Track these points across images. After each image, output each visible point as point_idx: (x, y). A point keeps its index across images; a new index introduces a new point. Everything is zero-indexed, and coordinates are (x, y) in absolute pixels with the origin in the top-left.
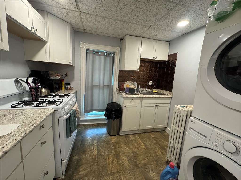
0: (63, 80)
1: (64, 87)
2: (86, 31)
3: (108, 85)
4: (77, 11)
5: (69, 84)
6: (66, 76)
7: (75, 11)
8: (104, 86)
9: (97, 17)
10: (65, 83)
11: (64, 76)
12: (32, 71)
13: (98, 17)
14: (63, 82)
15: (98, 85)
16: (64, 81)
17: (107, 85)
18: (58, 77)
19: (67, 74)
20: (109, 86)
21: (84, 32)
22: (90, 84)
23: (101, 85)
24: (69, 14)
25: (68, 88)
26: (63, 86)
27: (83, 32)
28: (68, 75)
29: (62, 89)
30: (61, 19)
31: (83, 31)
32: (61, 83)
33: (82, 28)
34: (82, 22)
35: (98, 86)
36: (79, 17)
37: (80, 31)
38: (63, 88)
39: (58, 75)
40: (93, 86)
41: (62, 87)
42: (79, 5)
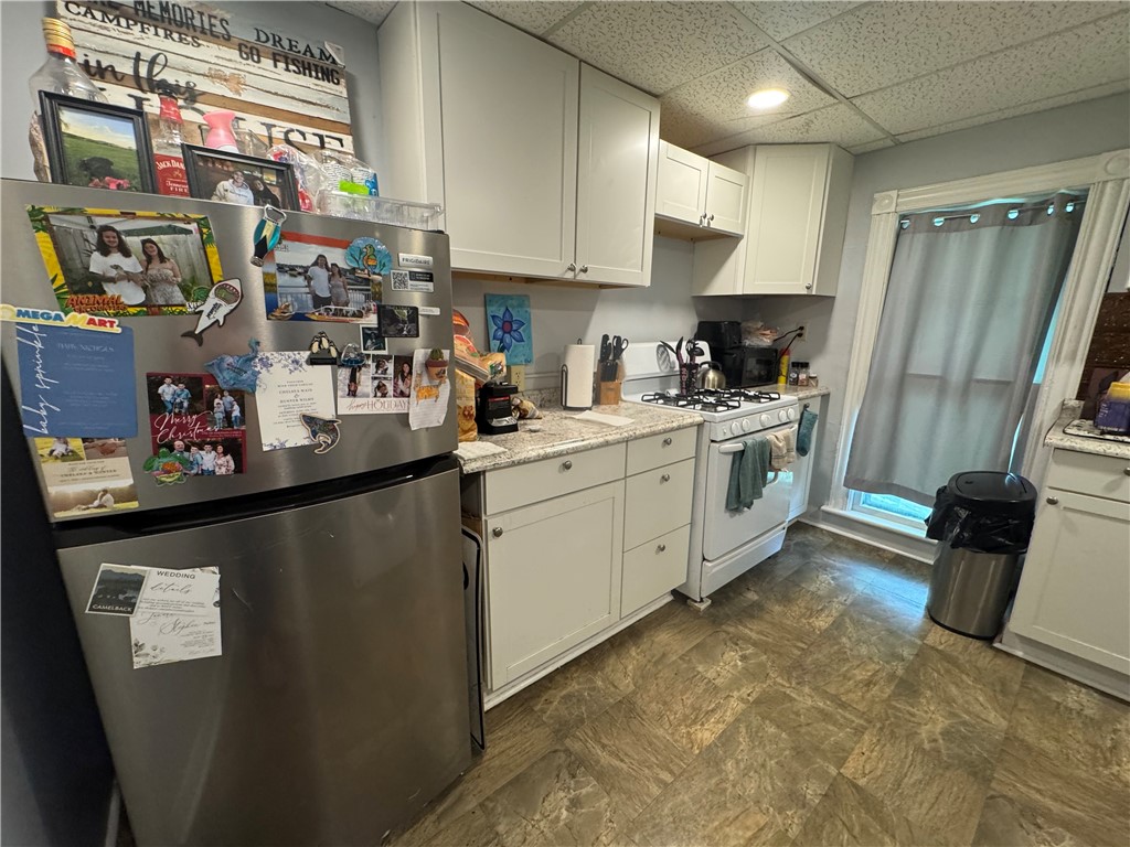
0: (786, 351)
1: (784, 374)
2: (902, 139)
3: (997, 382)
4: (836, 101)
5: (805, 365)
6: (800, 335)
7: (831, 105)
8: (973, 385)
9: (923, 80)
10: (793, 360)
11: (794, 334)
12: (701, 325)
13: (928, 77)
14: (785, 359)
15: (934, 377)
16: (788, 354)
17: (994, 378)
18: (766, 342)
19: (802, 328)
20: (1007, 383)
21: (898, 144)
22: (891, 372)
23: (957, 375)
24: (815, 120)
25: (796, 382)
26: (784, 372)
27: (892, 147)
28: (806, 333)
29: (776, 382)
30: (798, 144)
31: (889, 143)
32: (779, 362)
33: (880, 135)
34: (870, 120)
35: (937, 382)
36: (852, 112)
37: (880, 147)
38: (782, 379)
39: (768, 332)
40: (903, 381)
41: (779, 374)
42: (834, 87)
